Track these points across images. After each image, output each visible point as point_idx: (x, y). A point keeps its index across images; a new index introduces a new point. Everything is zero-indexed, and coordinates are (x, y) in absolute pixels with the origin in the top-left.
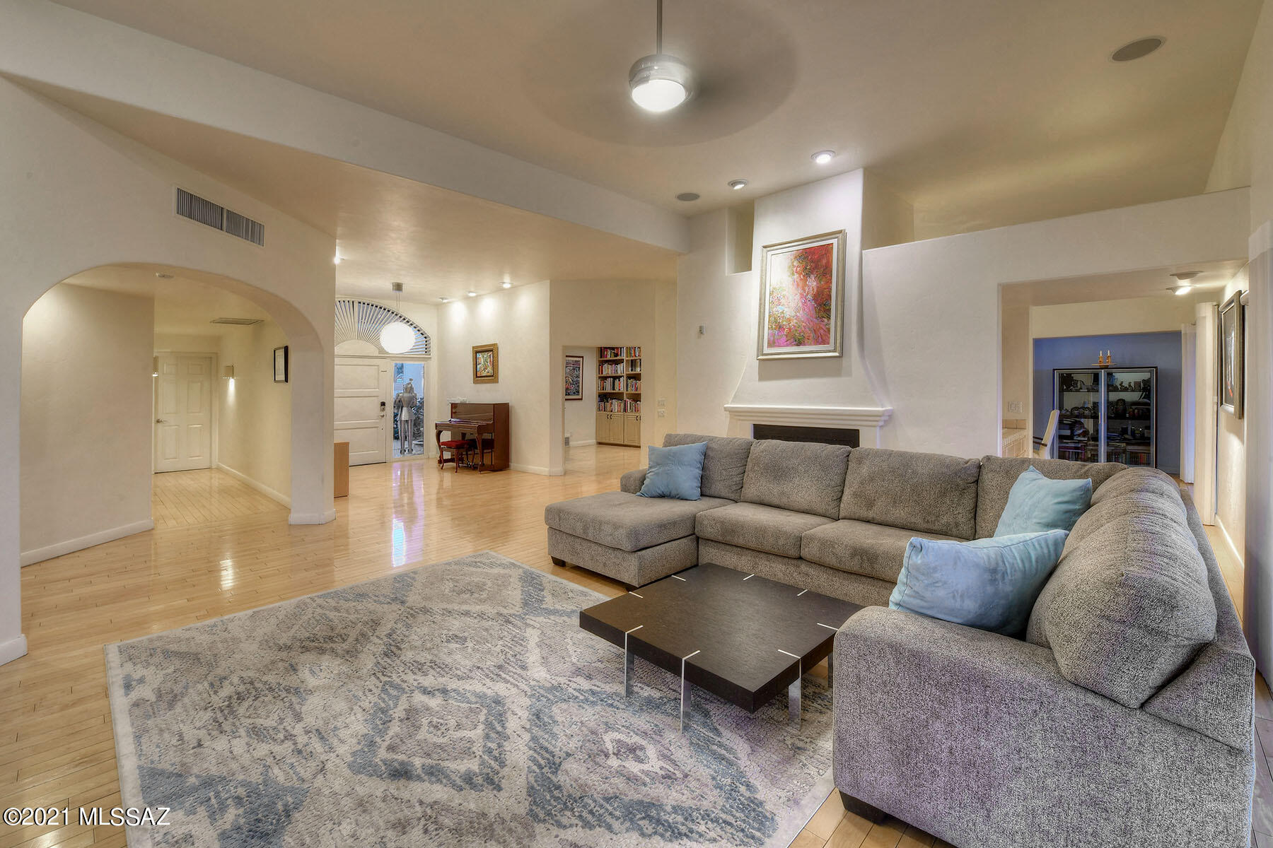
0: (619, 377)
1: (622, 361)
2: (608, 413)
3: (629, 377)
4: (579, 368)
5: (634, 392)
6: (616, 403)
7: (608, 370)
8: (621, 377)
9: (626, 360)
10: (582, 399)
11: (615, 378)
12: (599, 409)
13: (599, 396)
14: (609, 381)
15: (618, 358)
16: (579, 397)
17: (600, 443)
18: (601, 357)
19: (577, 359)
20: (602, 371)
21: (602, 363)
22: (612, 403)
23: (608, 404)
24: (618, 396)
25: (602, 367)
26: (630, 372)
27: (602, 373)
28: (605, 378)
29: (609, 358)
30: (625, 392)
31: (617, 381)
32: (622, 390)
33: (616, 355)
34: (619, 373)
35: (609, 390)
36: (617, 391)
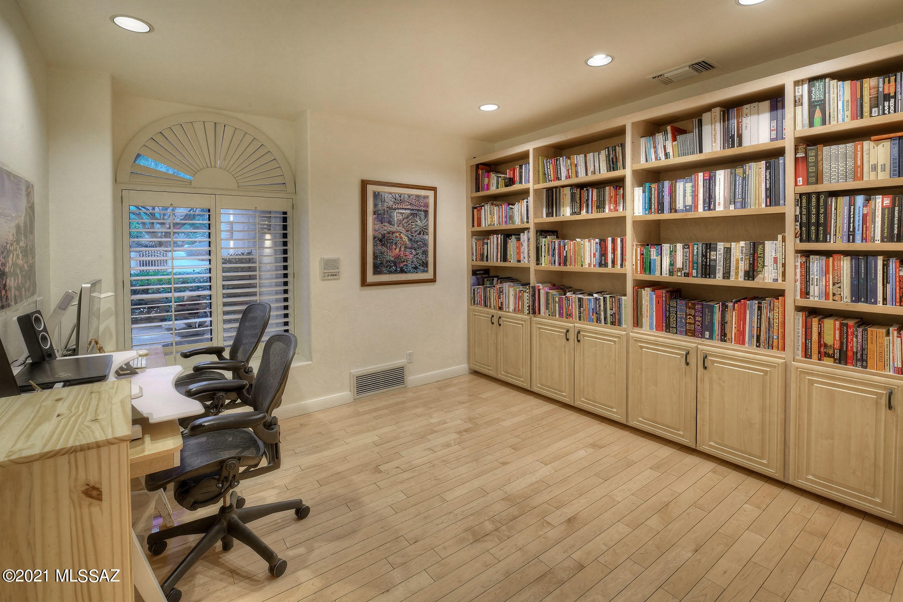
0: (517, 232)
1: (525, 193)
2: (493, 311)
3: (543, 231)
4: (426, 212)
5: (557, 268)
6: (512, 292)
7: (492, 217)
8: (523, 230)
9: (536, 191)
10: (433, 280)
11: (507, 235)
12: (473, 301)
13: (474, 273)
14: (495, 241)
15: (517, 187)
16: (429, 275)
17: (476, 373)
18: (478, 190)
19: (423, 193)
20: (479, 219)
21: (477, 205)
22: (501, 291)
23: (493, 293)
24: (517, 277)
25: (479, 211)
26: (545, 219)
27: (479, 225)
28: (488, 233)
29: (493, 190)
30: (533, 266)
31: (512, 243)
32: (525, 262)
33: (510, 182)
34: (518, 223)
35: (494, 261)
36: (512, 262)
